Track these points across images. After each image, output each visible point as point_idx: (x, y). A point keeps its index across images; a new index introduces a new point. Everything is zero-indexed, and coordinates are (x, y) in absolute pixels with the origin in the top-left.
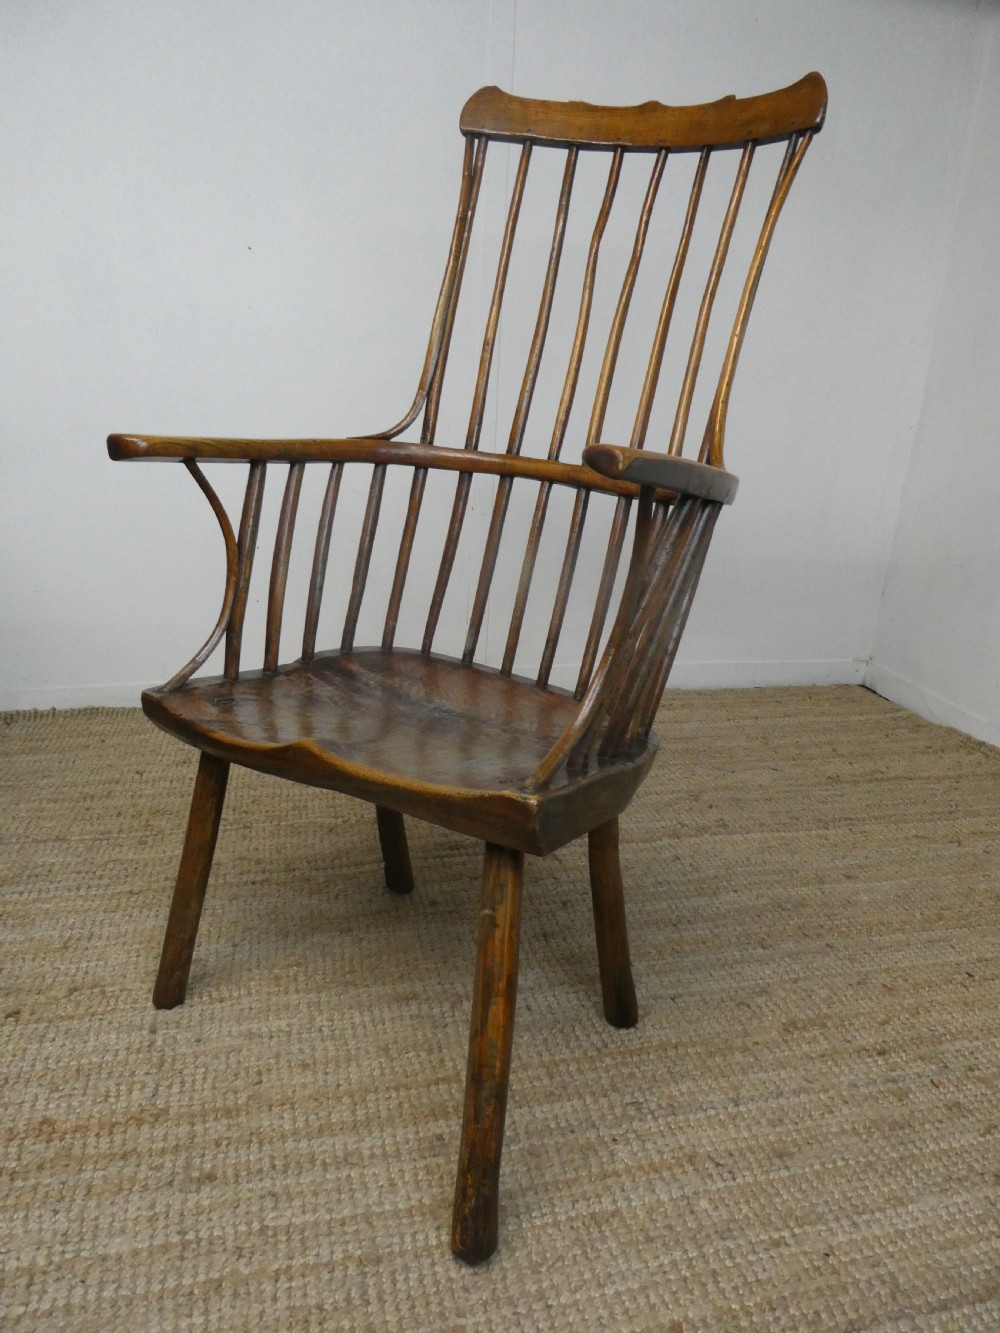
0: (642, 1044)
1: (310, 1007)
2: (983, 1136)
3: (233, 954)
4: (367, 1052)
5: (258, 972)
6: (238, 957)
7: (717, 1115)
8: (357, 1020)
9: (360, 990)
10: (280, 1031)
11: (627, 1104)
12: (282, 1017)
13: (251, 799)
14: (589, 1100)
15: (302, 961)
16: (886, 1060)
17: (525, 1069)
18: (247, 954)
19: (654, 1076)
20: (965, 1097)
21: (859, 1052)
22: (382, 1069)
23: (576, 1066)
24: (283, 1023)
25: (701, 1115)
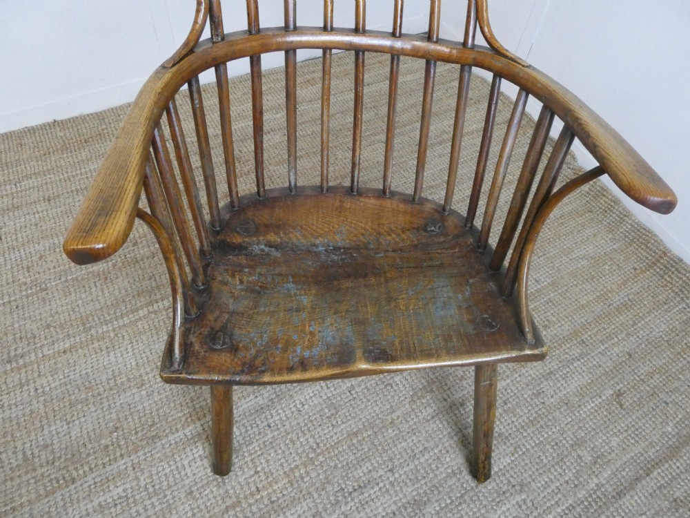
0: (338, 438)
1: (134, 469)
2: (513, 454)
3: (69, 433)
4: (180, 499)
5: (90, 446)
6: (73, 434)
7: (385, 485)
8: (168, 471)
9: (163, 442)
10: (120, 498)
11: (337, 492)
12: (118, 485)
13: (38, 256)
14: (316, 496)
15: (118, 425)
16: (464, 409)
17: (276, 483)
18: (79, 430)
19: (347, 464)
20: (504, 427)
21: (451, 407)
22: (192, 509)
23: (305, 469)
24: (120, 490)
25: (376, 488)
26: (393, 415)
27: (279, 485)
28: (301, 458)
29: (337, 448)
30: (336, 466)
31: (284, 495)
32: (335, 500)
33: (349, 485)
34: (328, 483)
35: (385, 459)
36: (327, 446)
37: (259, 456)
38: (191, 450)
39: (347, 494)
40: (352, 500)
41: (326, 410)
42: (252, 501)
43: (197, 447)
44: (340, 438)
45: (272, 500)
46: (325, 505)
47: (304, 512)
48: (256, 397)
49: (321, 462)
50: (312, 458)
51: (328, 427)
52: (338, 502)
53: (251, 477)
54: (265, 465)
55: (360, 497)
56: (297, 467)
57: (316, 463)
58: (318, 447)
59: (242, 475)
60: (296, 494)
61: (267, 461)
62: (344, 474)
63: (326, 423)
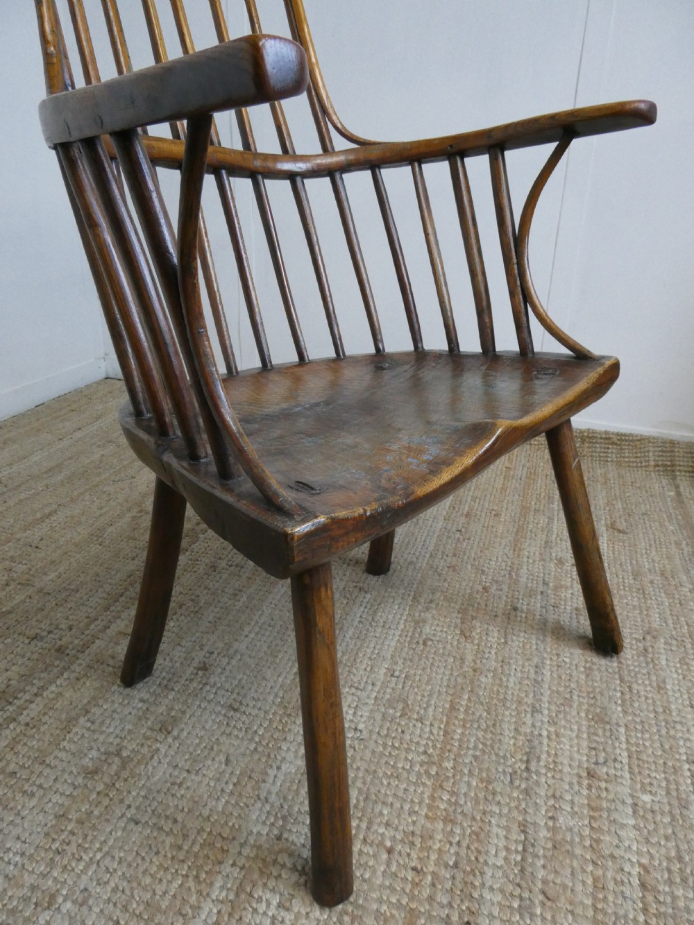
0: (440, 728)
7: (548, 731)
11: (511, 782)
14: (495, 808)
17: (431, 838)
19: (484, 744)
23: (445, 792)
25: (545, 741)
26: (467, 663)
27: (439, 837)
28: (424, 784)
29: (452, 739)
30: (475, 757)
31: (459, 843)
32: (521, 792)
33: (515, 763)
34: (489, 782)
35: (514, 707)
36: (439, 746)
37: (368, 828)
38: (255, 910)
39: (525, 774)
40: (538, 773)
41: (391, 711)
42: (426, 893)
43: (260, 900)
44: (442, 726)
45: (451, 863)
46: (517, 807)
47: (506, 838)
48: (279, 768)
49: (454, 768)
50: (437, 773)
51: (414, 726)
52: (527, 792)
53: (388, 864)
54: (389, 833)
55: (542, 763)
56: (432, 798)
57: (450, 775)
58: (430, 756)
59: (374, 872)
60: (471, 827)
61: (387, 825)
62: (494, 758)
63: (407, 724)
